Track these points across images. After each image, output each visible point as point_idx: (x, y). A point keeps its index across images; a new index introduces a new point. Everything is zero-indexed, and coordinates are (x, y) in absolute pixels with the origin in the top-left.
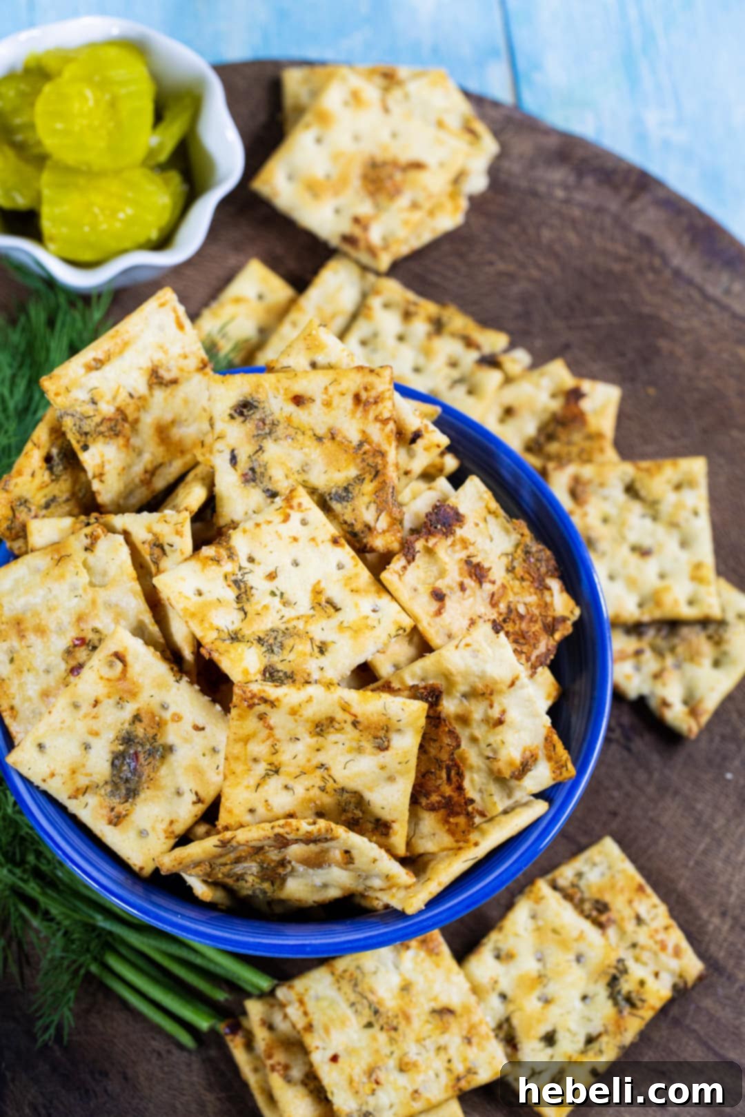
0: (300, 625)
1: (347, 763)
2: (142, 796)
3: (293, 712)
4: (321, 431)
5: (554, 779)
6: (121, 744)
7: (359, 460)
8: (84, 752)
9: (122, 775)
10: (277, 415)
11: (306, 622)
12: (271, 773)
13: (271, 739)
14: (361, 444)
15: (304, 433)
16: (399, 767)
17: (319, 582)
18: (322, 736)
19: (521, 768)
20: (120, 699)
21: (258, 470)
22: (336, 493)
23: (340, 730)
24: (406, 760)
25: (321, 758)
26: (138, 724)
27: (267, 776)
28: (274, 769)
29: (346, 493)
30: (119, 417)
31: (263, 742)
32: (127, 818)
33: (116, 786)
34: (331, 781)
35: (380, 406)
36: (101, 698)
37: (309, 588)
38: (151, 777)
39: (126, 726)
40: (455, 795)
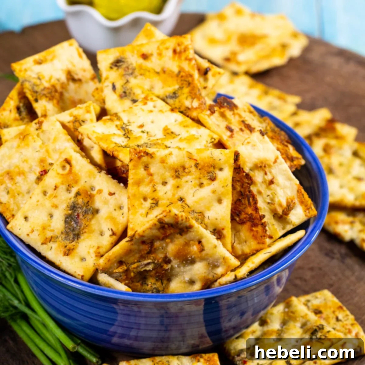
0: (160, 141)
1: (194, 192)
2: (82, 237)
3: (163, 161)
4: (158, 69)
5: (306, 215)
6: (70, 210)
7: (179, 81)
8: (50, 218)
9: (70, 227)
10: (134, 65)
11: (162, 140)
12: (153, 205)
13: (152, 183)
14: (179, 72)
15: (149, 71)
16: (223, 190)
17: (166, 126)
18: (179, 178)
19: (287, 207)
20: (69, 186)
21: (127, 92)
22: (169, 95)
23: (189, 173)
24: (226, 184)
25: (180, 193)
26: (79, 197)
27: (152, 208)
28: (155, 202)
29: (174, 95)
30: (53, 90)
31: (148, 184)
32: (75, 251)
33: (67, 234)
34: (187, 207)
35: (187, 52)
36: (59, 185)
37: (162, 129)
38: (87, 224)
39: (73, 199)
40: (254, 213)
